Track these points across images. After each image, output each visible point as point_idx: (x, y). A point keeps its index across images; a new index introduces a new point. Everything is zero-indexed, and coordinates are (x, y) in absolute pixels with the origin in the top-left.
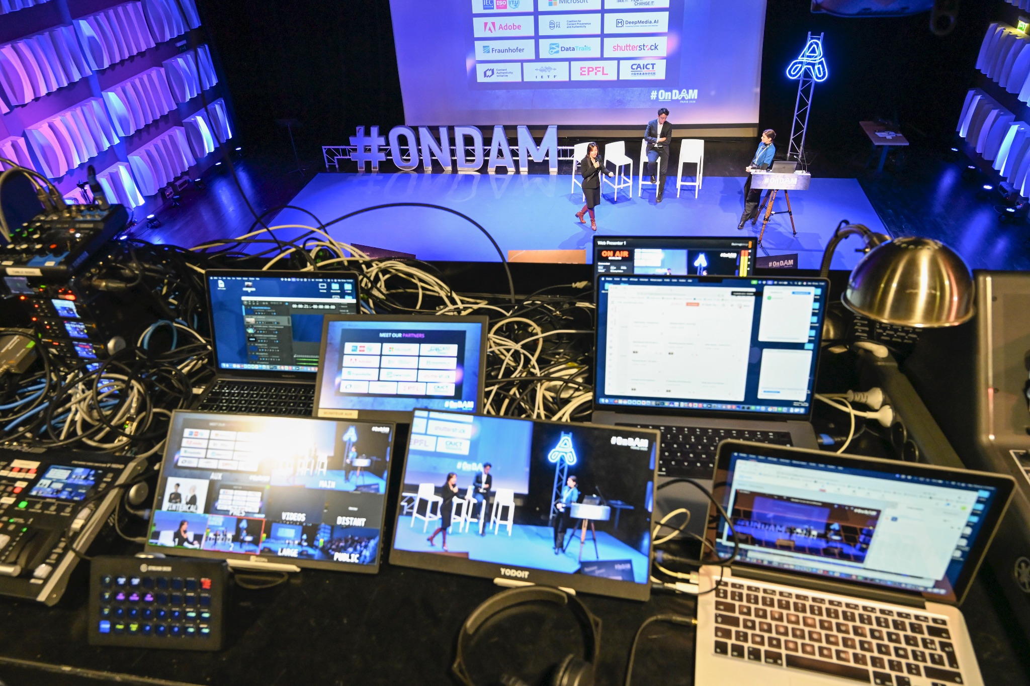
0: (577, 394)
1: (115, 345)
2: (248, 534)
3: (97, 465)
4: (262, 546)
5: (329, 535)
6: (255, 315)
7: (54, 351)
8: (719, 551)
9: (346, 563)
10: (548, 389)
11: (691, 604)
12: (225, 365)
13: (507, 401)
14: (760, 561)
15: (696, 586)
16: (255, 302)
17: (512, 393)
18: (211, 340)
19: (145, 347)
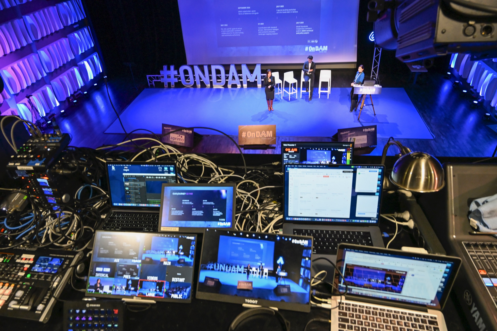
0: (276, 215)
1: (65, 198)
2: (132, 287)
3: (61, 256)
4: (138, 292)
5: (169, 286)
6: (129, 181)
7: (37, 200)
8: (339, 289)
9: (176, 299)
10: (263, 213)
11: (328, 313)
12: (115, 204)
13: (245, 220)
14: (357, 293)
15: (330, 305)
16: (129, 176)
17: (247, 216)
18: (109, 192)
19: (79, 198)
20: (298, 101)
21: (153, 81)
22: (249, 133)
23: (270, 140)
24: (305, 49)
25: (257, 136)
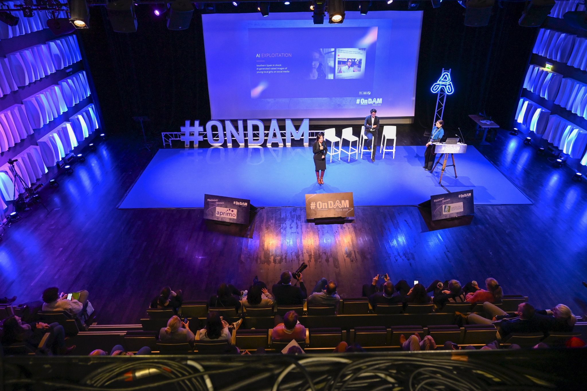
20: (360, 163)
21: (170, 139)
22: (319, 204)
23: (347, 211)
24: (356, 101)
25: (330, 207)
